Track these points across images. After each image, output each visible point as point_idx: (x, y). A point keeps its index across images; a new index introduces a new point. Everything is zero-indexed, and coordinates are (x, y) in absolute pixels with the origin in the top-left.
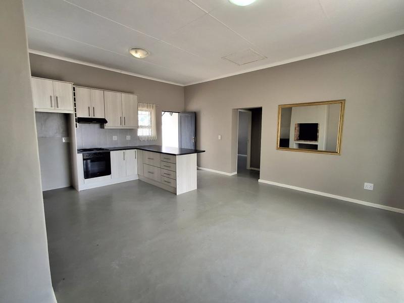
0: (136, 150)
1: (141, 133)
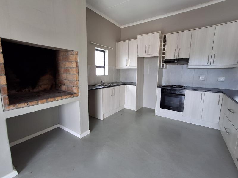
0: (221, 94)
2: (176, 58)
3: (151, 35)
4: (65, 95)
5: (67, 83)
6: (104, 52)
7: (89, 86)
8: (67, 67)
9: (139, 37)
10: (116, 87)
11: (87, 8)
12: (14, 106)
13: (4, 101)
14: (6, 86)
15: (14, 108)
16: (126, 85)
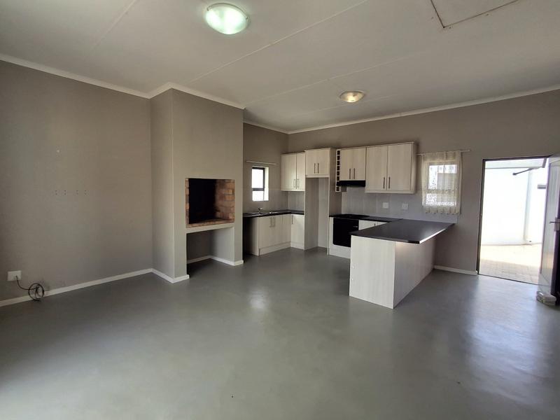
2: (351, 180)
3: (320, 151)
5: (223, 209)
6: (264, 169)
7: (244, 214)
8: (224, 193)
9: (307, 152)
10: (277, 216)
11: (244, 124)
13: (187, 221)
14: (189, 211)
15: (191, 226)
16: (291, 214)
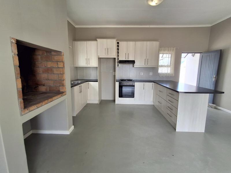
0: (153, 83)
1: (161, 70)
3: (109, 41)
4: (58, 95)
9: (99, 40)
10: (82, 85)
12: (28, 110)
13: (20, 105)
14: (21, 89)
15: (28, 111)
16: (88, 82)
